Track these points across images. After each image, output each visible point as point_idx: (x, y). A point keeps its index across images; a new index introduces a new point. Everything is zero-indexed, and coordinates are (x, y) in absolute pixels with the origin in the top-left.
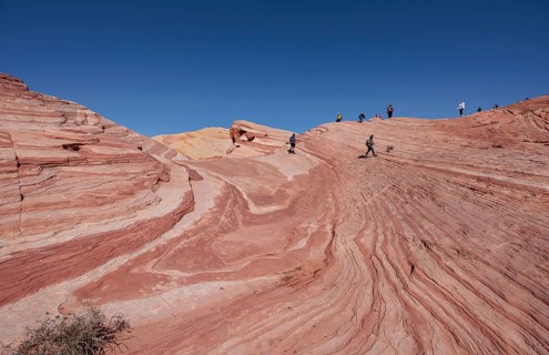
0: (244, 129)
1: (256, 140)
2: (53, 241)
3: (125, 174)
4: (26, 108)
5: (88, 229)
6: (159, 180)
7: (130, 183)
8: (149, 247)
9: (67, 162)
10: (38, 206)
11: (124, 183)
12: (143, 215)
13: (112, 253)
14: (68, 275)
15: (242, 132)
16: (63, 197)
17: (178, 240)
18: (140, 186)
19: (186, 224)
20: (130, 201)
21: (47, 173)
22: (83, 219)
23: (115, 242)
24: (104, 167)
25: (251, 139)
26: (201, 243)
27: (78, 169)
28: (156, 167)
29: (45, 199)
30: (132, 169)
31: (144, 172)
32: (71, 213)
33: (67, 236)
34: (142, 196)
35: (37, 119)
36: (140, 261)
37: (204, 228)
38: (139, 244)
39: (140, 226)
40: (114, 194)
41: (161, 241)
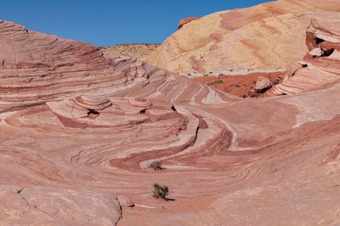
2: (148, 150)
3: (165, 127)
5: (155, 148)
6: (180, 129)
7: (167, 131)
8: (173, 156)
10: (142, 140)
12: (172, 145)
13: (162, 156)
14: (152, 158)
16: (147, 137)
17: (183, 155)
18: (171, 133)
19: (188, 150)
20: (167, 140)
21: (139, 126)
22: (154, 145)
23: (163, 153)
24: (157, 123)
26: (192, 158)
28: (180, 121)
29: (142, 138)
30: (169, 123)
31: (174, 125)
32: (151, 142)
33: (151, 149)
34: (172, 137)
36: (169, 159)
37: (195, 153)
38: (170, 154)
39: (170, 149)
40: (161, 137)
41: (177, 155)
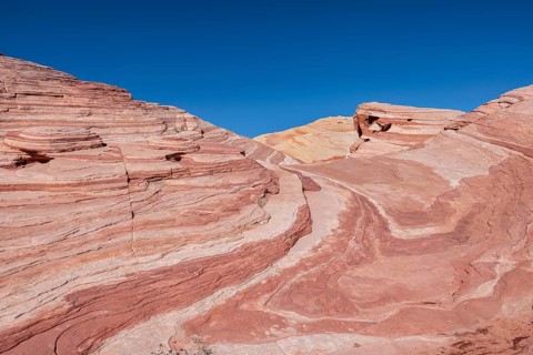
0: (374, 114)
1: (393, 129)
2: (162, 264)
3: (228, 186)
4: (132, 119)
5: (193, 252)
6: (267, 192)
7: (235, 197)
8: (259, 278)
9: (170, 174)
10: (147, 224)
11: (229, 197)
12: (251, 237)
13: (218, 283)
14: (175, 304)
15: (372, 120)
16: (168, 215)
17: (293, 271)
18: (245, 200)
19: (302, 251)
20: (235, 219)
21: (153, 187)
22: (188, 239)
23: (222, 268)
24: (207, 178)
25: (385, 128)
26: (323, 276)
27: (181, 182)
28: (262, 175)
29: (153, 216)
30: (236, 179)
31: (249, 183)
32: (177, 232)
33: (173, 260)
34: (250, 212)
35: (141, 129)
36: (250, 295)
37: (326, 256)
38: (247, 273)
39: (248, 250)
40: (217, 211)
41: (273, 271)
